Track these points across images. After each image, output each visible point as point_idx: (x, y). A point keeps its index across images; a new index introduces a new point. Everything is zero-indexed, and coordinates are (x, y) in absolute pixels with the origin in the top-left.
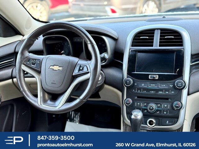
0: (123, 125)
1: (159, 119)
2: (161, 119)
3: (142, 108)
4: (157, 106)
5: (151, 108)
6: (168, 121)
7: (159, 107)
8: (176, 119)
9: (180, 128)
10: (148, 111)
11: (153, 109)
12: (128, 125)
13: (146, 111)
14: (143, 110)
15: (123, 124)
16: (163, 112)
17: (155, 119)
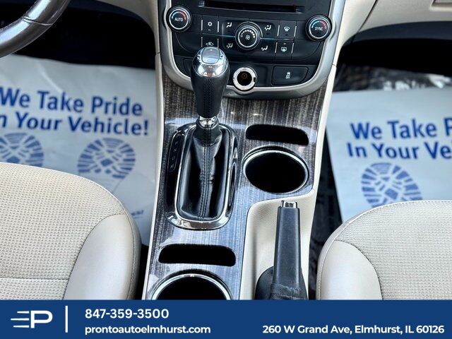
0: (164, 86)
1: (267, 68)
2: (270, 66)
3: (220, 38)
4: (263, 30)
5: (248, 37)
6: (289, 73)
7: (267, 34)
8: (311, 67)
9: (318, 90)
10: (236, 46)
11: (252, 40)
12: (177, 85)
13: (230, 46)
14: (222, 44)
15: (164, 82)
16: (279, 49)
17: (255, 68)
